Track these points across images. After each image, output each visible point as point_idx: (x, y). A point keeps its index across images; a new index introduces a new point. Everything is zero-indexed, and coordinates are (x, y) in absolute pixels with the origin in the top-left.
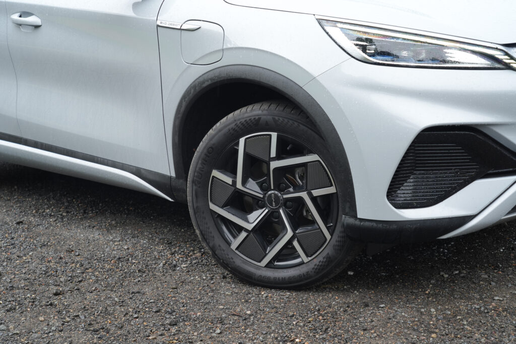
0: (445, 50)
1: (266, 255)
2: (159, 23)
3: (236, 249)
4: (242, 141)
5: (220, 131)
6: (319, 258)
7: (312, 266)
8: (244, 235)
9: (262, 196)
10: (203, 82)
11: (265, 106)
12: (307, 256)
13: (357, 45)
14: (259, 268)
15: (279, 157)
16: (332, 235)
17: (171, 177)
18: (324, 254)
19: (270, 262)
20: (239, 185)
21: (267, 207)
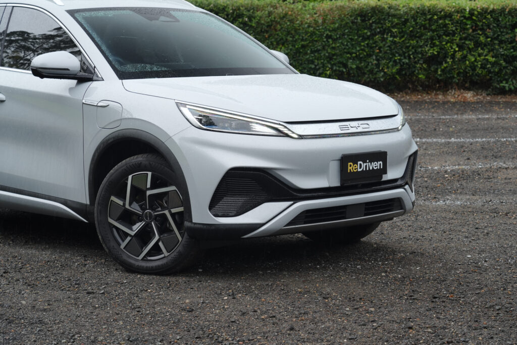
0: (250, 124)
1: (142, 252)
2: (84, 101)
3: (124, 248)
4: (130, 177)
5: (117, 170)
6: (174, 254)
7: (170, 258)
8: (129, 238)
9: (141, 213)
10: (109, 140)
11: (145, 155)
12: (168, 252)
13: (197, 118)
14: (138, 260)
15: (152, 188)
16: (182, 238)
17: (86, 205)
18: (178, 250)
19: (144, 257)
20: (127, 206)
21: (144, 221)
